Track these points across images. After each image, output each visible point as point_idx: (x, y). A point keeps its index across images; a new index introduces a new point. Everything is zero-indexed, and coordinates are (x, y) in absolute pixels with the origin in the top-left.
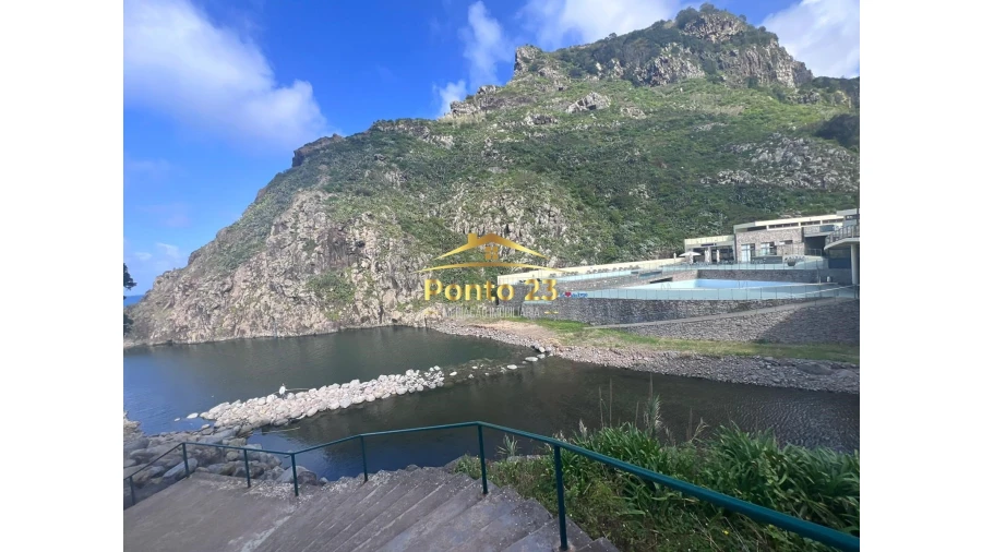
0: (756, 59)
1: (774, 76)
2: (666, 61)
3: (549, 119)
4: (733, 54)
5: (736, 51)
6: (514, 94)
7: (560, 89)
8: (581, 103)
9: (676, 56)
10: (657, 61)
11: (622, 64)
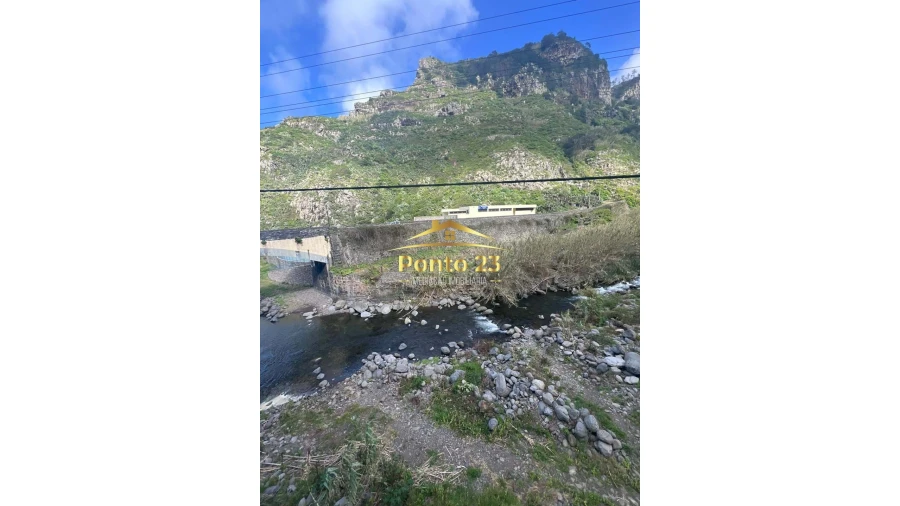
0: (586, 81)
1: (597, 94)
2: (522, 78)
3: (414, 121)
4: (570, 76)
5: (572, 73)
6: (403, 99)
7: (443, 96)
8: (443, 110)
9: (530, 75)
10: (516, 78)
11: (494, 78)
